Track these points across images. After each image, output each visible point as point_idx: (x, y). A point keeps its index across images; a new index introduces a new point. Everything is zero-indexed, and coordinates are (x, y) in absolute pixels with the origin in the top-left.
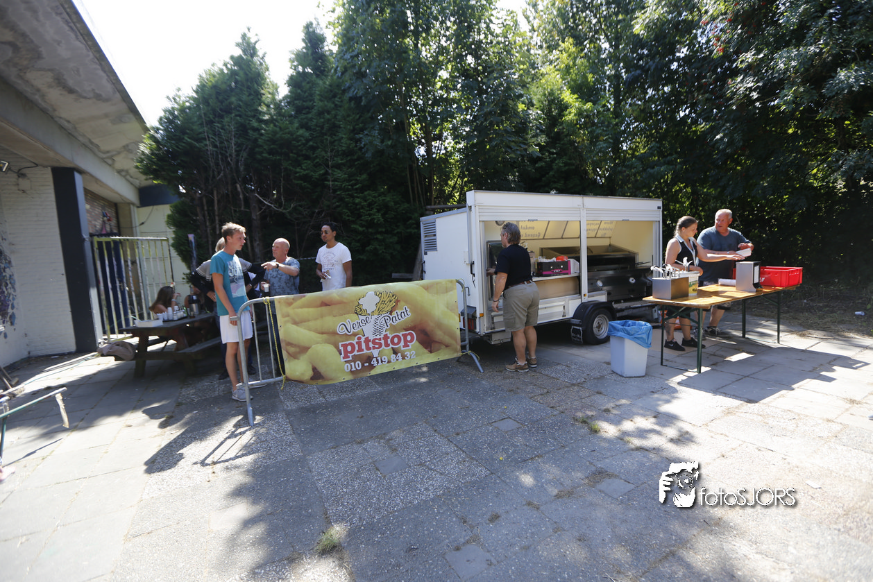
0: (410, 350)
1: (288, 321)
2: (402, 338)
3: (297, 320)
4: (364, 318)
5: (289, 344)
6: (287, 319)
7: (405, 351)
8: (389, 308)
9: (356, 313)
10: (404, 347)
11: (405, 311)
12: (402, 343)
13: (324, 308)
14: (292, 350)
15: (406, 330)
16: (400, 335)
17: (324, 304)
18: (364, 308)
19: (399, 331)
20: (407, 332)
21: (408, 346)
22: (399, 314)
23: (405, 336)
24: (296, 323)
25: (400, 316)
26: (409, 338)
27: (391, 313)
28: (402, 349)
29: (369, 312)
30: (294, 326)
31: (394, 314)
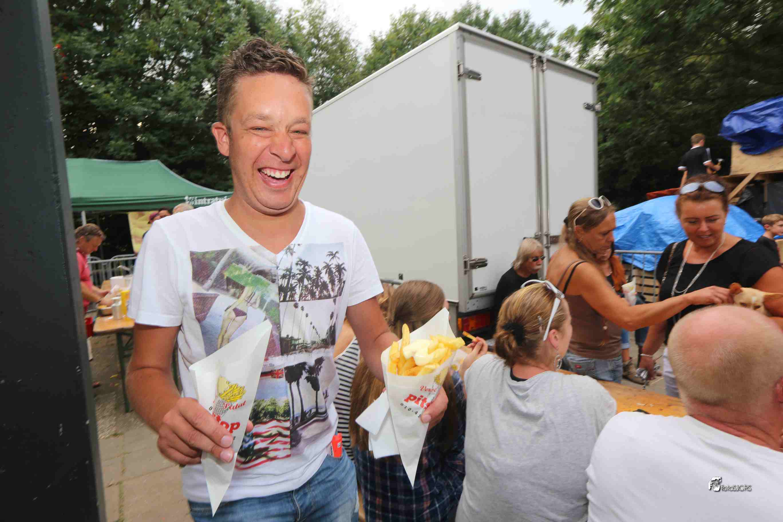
1: (135, 227)
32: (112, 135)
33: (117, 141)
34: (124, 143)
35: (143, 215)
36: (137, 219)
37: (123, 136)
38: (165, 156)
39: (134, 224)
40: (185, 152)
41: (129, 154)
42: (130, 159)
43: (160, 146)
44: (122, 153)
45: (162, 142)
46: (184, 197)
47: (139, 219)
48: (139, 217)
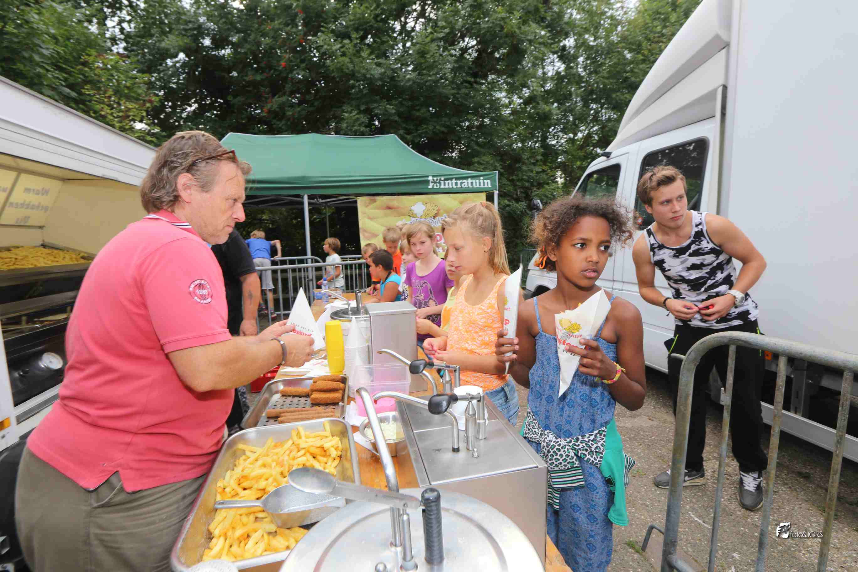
1: (365, 217)
3: (371, 216)
5: (365, 231)
6: (365, 215)
8: (433, 215)
9: (409, 216)
11: (444, 218)
12: (443, 241)
13: (388, 211)
14: (367, 234)
17: (389, 208)
18: (415, 212)
22: (440, 219)
24: (370, 218)
27: (434, 217)
29: (419, 216)
30: (369, 220)
31: (437, 219)
32: (346, 107)
33: (351, 113)
34: (358, 116)
35: (375, 201)
36: (367, 206)
37: (358, 107)
38: (401, 132)
39: (364, 213)
40: (425, 126)
41: (362, 129)
42: (362, 134)
43: (396, 118)
44: (356, 128)
45: (399, 114)
46: (428, 176)
47: (369, 207)
48: (370, 204)
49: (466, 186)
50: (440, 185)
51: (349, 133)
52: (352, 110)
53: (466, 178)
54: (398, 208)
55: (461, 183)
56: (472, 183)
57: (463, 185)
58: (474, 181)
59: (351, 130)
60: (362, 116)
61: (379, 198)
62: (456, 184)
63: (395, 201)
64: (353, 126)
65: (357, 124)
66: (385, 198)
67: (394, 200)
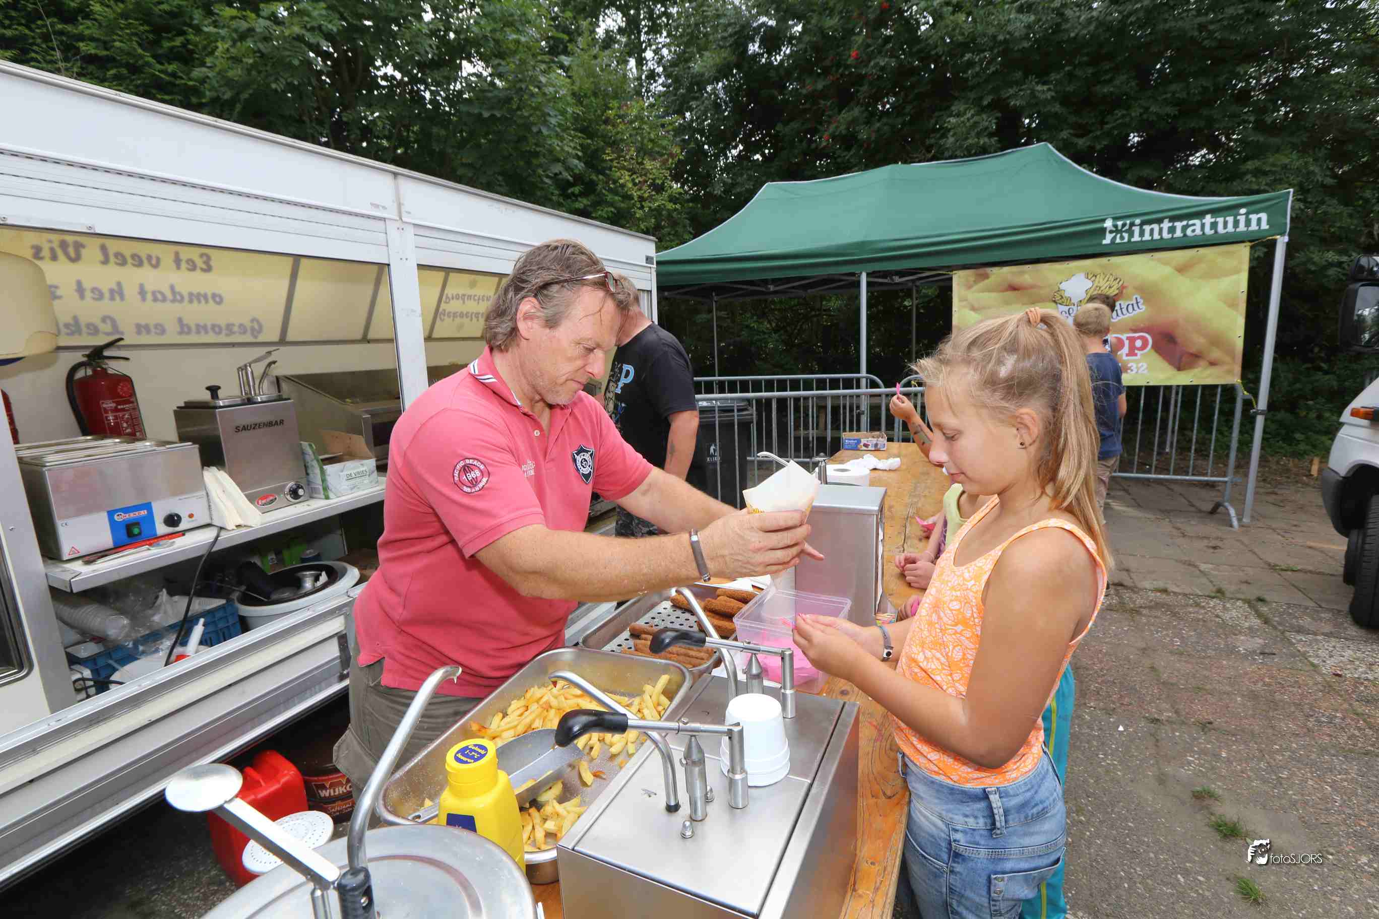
0: (1137, 362)
1: (964, 307)
2: (1127, 343)
3: (976, 305)
4: (1066, 308)
6: (964, 303)
7: (1128, 361)
9: (1055, 302)
10: (1127, 355)
11: (1134, 302)
12: (1126, 349)
13: (1010, 294)
15: (1135, 331)
16: (1124, 337)
17: (1013, 288)
18: (1066, 295)
19: (1122, 331)
20: (1137, 335)
21: (1136, 355)
22: (1124, 306)
23: (1132, 340)
24: (973, 309)
25: (1124, 311)
26: (1139, 343)
28: (1125, 358)
30: (972, 313)
32: (958, 107)
33: (963, 115)
34: (976, 118)
35: (986, 276)
36: (969, 287)
39: (961, 300)
41: (984, 142)
42: (983, 151)
43: (1057, 108)
44: (971, 142)
46: (1103, 221)
47: (975, 288)
48: (976, 282)
49: (1198, 232)
50: (1131, 234)
51: (958, 153)
52: (966, 110)
53: (1200, 215)
54: (1032, 287)
55: (1184, 229)
56: (1214, 225)
57: (1189, 232)
58: (1220, 220)
59: (961, 147)
60: (984, 116)
61: (996, 270)
62: (1172, 230)
63: (1027, 275)
64: (966, 139)
65: (973, 134)
66: (1006, 269)
67: (1023, 273)
